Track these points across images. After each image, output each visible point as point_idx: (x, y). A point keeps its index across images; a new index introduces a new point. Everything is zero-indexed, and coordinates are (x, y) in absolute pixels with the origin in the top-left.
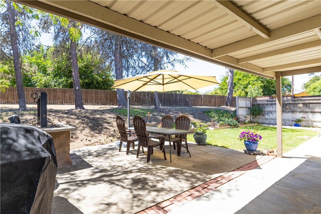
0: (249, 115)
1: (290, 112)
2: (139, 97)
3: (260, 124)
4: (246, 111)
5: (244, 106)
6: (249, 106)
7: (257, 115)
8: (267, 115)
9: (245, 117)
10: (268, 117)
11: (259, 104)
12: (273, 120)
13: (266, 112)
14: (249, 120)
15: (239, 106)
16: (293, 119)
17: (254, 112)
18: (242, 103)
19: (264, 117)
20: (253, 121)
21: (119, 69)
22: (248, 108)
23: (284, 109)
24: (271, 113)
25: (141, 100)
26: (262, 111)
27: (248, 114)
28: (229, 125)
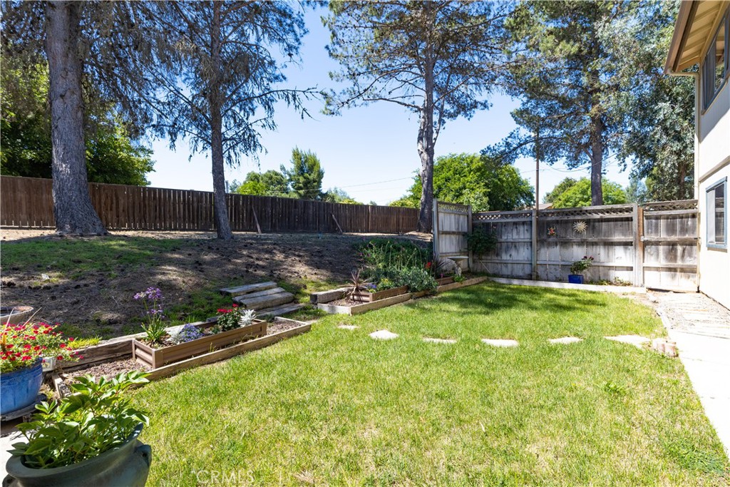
0: (464, 253)
1: (556, 245)
2: (195, 205)
3: (491, 279)
4: (458, 243)
5: (454, 230)
6: (465, 230)
7: (483, 254)
8: (506, 252)
9: (456, 260)
10: (508, 258)
11: (488, 224)
12: (518, 266)
13: (504, 245)
14: (466, 266)
15: (440, 229)
16: (563, 263)
17: (476, 246)
18: (447, 220)
19: (499, 258)
20: (473, 268)
21: (62, 96)
22: (463, 235)
23: (544, 237)
24: (515, 246)
25: (204, 216)
26: (495, 241)
27: (463, 250)
28: (408, 288)
